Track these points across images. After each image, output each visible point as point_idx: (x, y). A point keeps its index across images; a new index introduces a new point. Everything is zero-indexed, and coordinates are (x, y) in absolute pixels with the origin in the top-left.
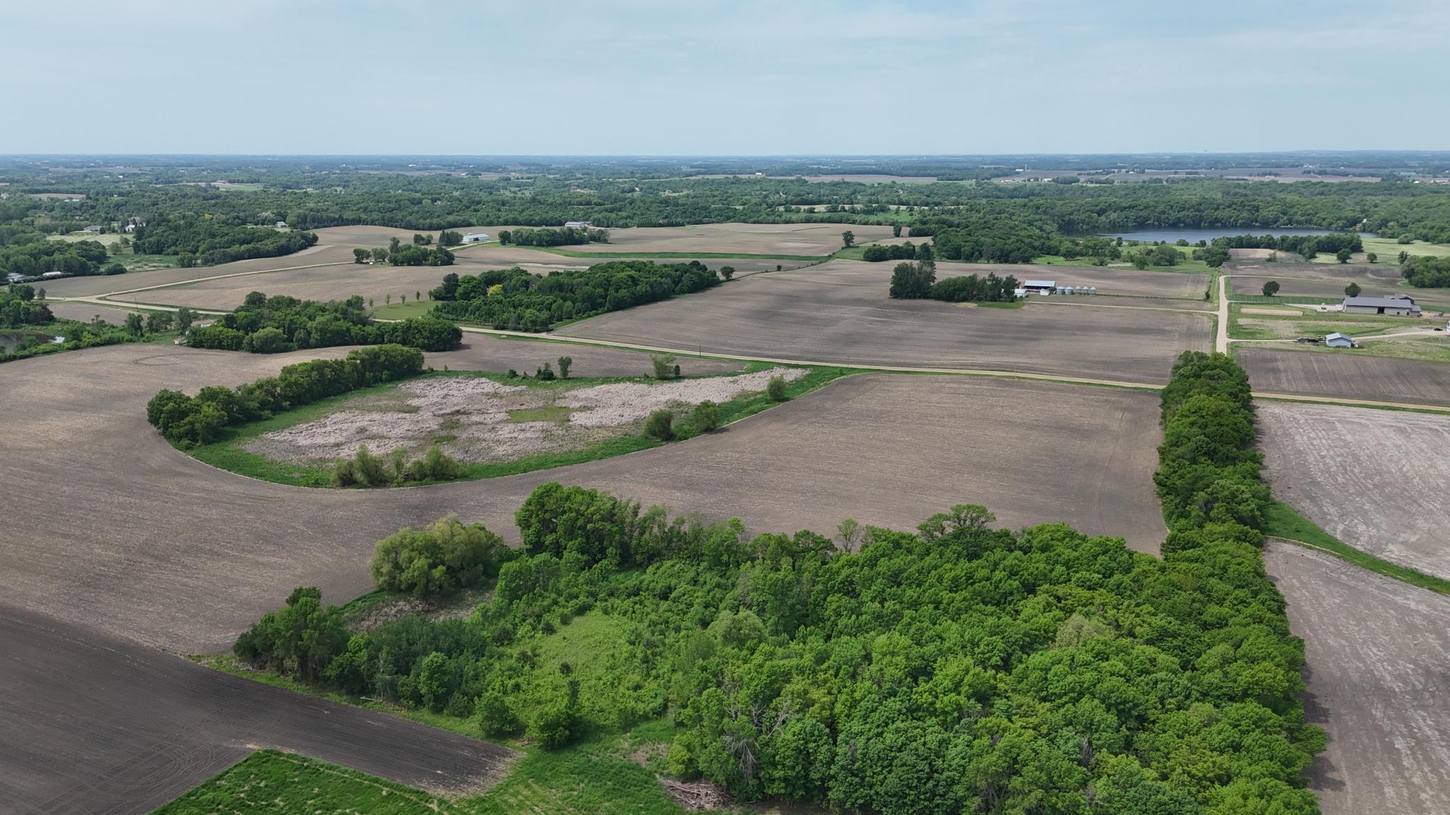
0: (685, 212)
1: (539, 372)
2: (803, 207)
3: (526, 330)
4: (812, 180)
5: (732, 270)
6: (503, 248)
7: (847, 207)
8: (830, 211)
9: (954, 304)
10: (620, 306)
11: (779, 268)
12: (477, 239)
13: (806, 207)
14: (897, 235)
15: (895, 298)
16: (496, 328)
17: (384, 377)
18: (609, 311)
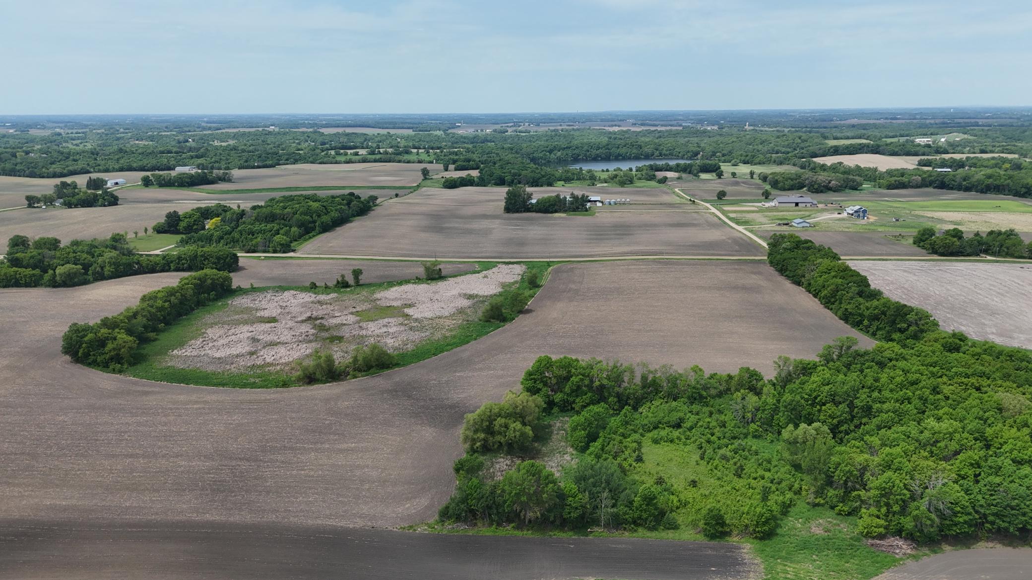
0: (260, 157)
1: (338, 282)
2: (349, 152)
3: (275, 252)
4: (326, 131)
5: (376, 198)
6: (147, 189)
7: (381, 150)
8: (370, 154)
9: (550, 215)
10: (326, 228)
11: (397, 195)
12: (117, 183)
13: (352, 151)
14: (446, 170)
15: (508, 212)
16: (248, 252)
17: (211, 297)
18: (320, 233)
